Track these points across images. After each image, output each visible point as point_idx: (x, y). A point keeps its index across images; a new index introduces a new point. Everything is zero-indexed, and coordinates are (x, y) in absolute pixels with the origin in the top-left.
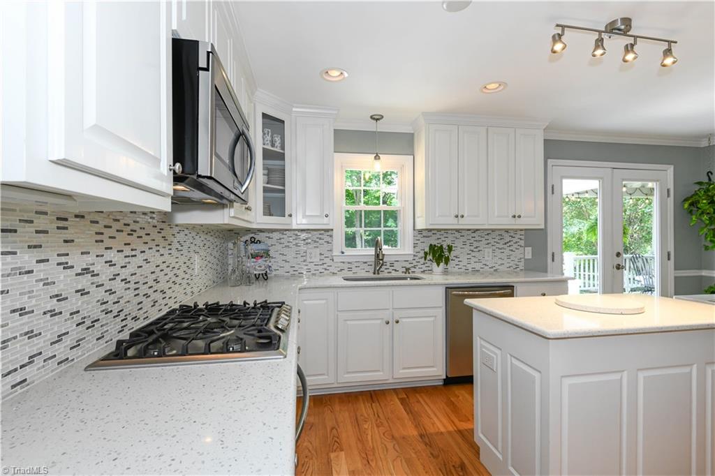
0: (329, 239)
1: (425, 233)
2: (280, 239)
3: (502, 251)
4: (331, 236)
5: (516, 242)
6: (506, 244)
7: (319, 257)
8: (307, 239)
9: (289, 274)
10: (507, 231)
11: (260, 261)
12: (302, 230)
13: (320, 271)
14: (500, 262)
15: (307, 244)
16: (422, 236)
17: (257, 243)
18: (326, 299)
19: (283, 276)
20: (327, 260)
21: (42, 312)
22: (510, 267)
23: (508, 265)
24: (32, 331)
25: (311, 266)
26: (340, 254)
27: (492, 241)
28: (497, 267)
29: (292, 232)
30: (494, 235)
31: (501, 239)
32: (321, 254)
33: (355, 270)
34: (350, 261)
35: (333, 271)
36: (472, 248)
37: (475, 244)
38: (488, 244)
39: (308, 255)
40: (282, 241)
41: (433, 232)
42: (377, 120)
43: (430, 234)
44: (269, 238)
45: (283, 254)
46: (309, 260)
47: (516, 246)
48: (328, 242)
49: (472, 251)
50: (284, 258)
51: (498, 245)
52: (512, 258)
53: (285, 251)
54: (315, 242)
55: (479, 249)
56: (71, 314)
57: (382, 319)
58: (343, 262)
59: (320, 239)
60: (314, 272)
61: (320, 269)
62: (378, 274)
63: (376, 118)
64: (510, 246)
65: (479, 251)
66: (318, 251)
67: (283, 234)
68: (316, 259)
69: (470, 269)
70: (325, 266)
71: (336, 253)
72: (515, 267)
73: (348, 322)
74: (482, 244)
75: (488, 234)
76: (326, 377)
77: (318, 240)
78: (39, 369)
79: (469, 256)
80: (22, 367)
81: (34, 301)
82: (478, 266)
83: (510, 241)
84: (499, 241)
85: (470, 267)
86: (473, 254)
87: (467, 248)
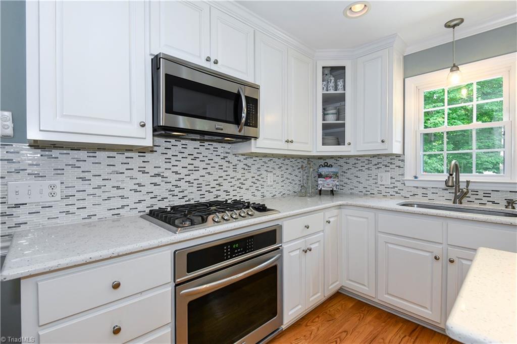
0: (401, 164)
2: (355, 164)
4: (403, 161)
7: (390, 181)
8: (378, 163)
9: (362, 194)
11: (329, 180)
12: (374, 156)
13: (391, 193)
15: (378, 168)
17: (329, 167)
18: (367, 218)
19: (357, 195)
20: (397, 184)
21: (129, 189)
24: (123, 196)
25: (382, 188)
26: (413, 179)
29: (366, 158)
32: (392, 178)
33: (430, 196)
34: (425, 186)
35: (404, 195)
39: (379, 178)
40: (357, 166)
42: (454, 26)
44: (347, 163)
45: (357, 177)
46: (380, 183)
48: (399, 167)
50: (358, 179)
53: (359, 174)
54: (386, 166)
56: (147, 193)
57: (432, 252)
58: (417, 187)
59: (391, 163)
60: (385, 194)
61: (391, 191)
62: (461, 203)
63: (452, 25)
66: (389, 175)
67: (357, 160)
68: (387, 182)
70: (396, 189)
71: (409, 176)
73: (390, 246)
76: (367, 289)
77: (388, 165)
78: (127, 211)
80: (117, 209)
81: (125, 185)
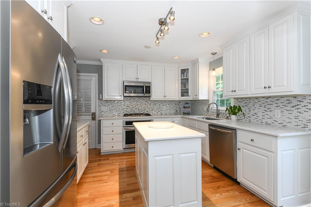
1: (239, 100)
3: (290, 112)
4: (209, 102)
5: (305, 106)
6: (293, 107)
10: (295, 97)
11: (187, 109)
13: (206, 114)
14: (288, 120)
15: (204, 105)
16: (238, 101)
17: (188, 104)
22: (298, 125)
23: (296, 124)
26: (211, 109)
27: (281, 105)
28: (285, 124)
30: (283, 100)
31: (289, 103)
32: (206, 108)
33: (215, 115)
34: (213, 111)
35: (209, 115)
36: (266, 109)
37: (268, 106)
38: (278, 106)
41: (243, 99)
42: (214, 55)
43: (242, 100)
47: (304, 109)
49: (266, 111)
51: (286, 108)
52: (300, 118)
55: (270, 109)
64: (298, 109)
65: (271, 111)
69: (264, 123)
72: (303, 126)
74: (273, 107)
75: (278, 100)
79: (264, 114)
82: (270, 121)
83: (298, 105)
84: (287, 105)
85: (264, 121)
86: (266, 113)
87: (262, 108)
